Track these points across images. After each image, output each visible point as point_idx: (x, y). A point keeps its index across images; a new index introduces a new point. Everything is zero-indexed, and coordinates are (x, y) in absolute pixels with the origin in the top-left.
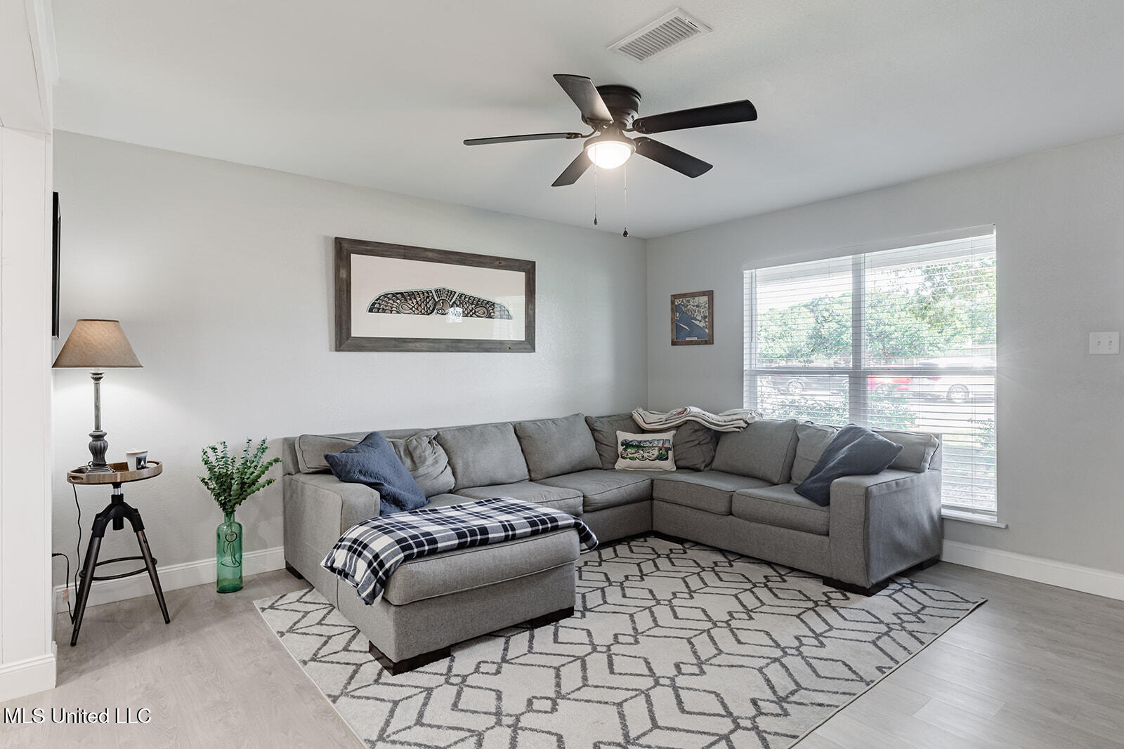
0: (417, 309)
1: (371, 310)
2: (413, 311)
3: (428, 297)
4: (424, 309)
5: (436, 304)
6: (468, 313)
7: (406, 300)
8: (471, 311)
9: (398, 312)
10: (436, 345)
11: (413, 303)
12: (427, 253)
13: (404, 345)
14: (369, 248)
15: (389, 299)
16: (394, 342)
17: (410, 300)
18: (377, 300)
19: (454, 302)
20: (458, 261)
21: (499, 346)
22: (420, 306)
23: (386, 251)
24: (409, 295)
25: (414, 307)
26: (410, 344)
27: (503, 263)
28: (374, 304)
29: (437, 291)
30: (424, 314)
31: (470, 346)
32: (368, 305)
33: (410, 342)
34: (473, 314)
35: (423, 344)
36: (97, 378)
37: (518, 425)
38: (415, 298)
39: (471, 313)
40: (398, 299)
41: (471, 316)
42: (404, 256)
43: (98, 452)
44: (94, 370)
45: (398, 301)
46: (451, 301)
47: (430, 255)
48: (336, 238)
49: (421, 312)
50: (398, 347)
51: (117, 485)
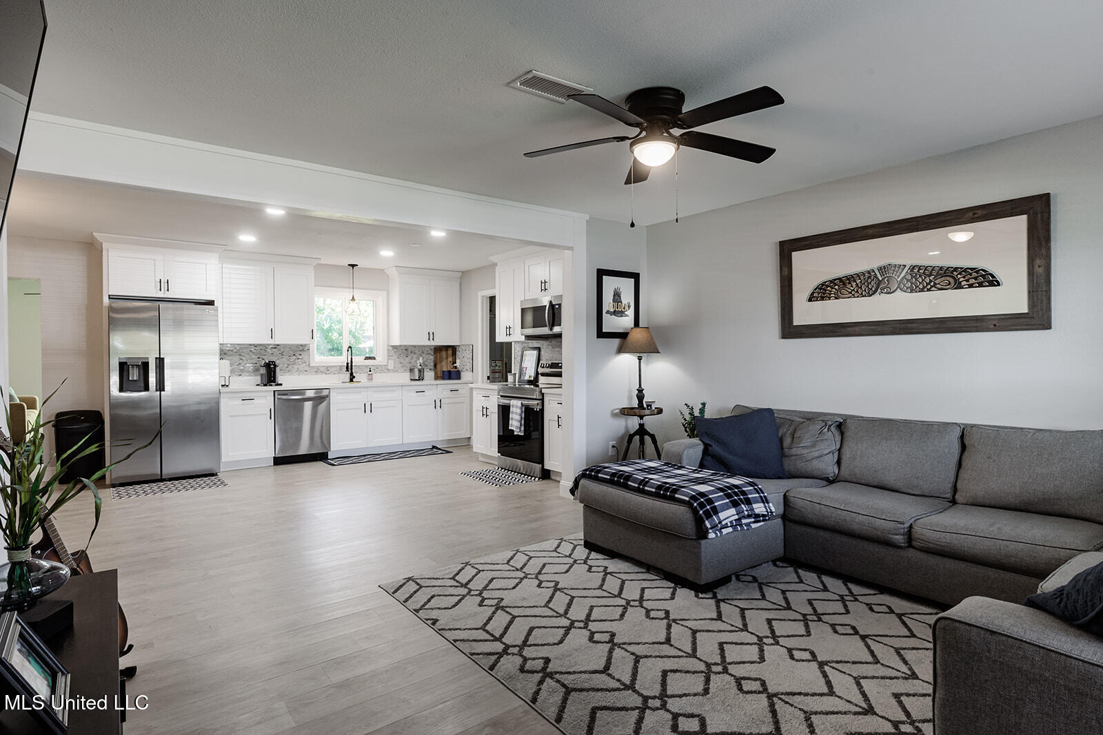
0: (857, 292)
1: (810, 300)
2: (852, 295)
3: (870, 277)
4: (865, 290)
5: (880, 282)
6: (924, 287)
7: (844, 284)
8: (928, 284)
9: (836, 298)
10: (879, 328)
11: (852, 286)
12: (866, 231)
13: (843, 330)
14: (808, 242)
15: (827, 286)
16: (831, 328)
17: (849, 283)
18: (815, 289)
19: (904, 277)
20: (907, 230)
21: (974, 324)
22: (861, 288)
23: (822, 241)
24: (848, 279)
25: (853, 290)
26: (849, 329)
27: (980, 212)
28: (813, 293)
29: (880, 269)
30: (865, 296)
31: (927, 327)
32: (807, 295)
33: (849, 327)
34: (932, 287)
35: (863, 327)
36: (640, 359)
37: (969, 429)
38: (855, 281)
39: (929, 287)
40: (836, 285)
41: (929, 290)
42: (841, 240)
43: (640, 396)
44: (638, 355)
45: (837, 287)
46: (898, 277)
47: (871, 231)
48: (780, 242)
49: (862, 294)
50: (836, 332)
51: (641, 417)
